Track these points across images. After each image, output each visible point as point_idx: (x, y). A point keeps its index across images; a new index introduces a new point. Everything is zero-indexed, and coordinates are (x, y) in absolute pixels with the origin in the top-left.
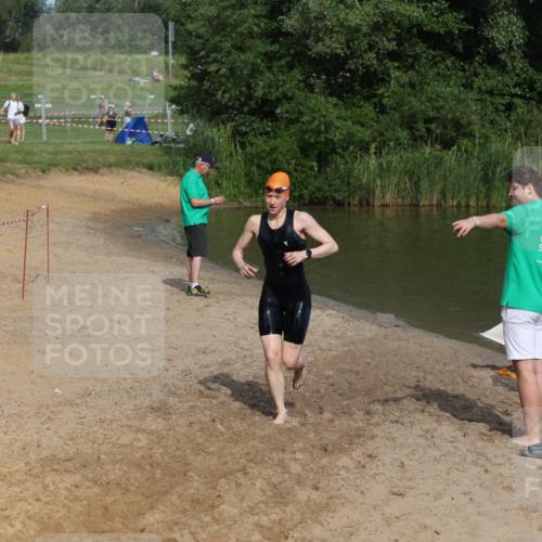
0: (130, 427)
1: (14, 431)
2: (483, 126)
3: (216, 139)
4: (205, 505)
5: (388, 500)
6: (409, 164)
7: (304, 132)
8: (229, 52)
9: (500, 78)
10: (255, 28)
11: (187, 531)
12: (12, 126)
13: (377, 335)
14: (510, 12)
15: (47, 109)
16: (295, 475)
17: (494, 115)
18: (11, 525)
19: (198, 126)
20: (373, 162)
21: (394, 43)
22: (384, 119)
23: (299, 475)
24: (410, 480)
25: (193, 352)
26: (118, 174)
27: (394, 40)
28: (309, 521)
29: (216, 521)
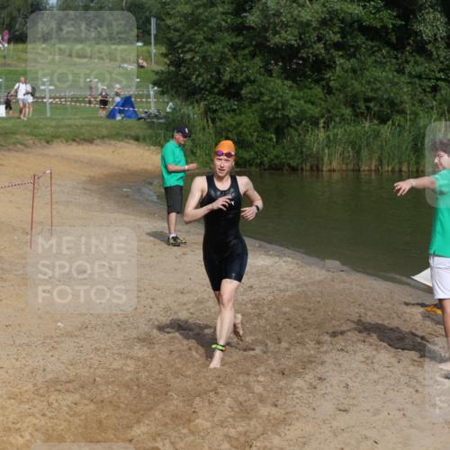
0: (121, 354)
1: (24, 358)
2: (414, 105)
3: (191, 115)
4: (183, 419)
5: (335, 416)
6: (352, 137)
7: (264, 110)
8: (202, 43)
9: (427, 65)
10: (223, 23)
11: (168, 441)
12: (21, 105)
13: (326, 278)
14: (435, 10)
15: (50, 90)
16: (258, 394)
17: (422, 96)
18: (22, 436)
19: (176, 105)
20: (322, 134)
21: (339, 35)
22: (331, 99)
23: (261, 395)
24: (354, 398)
25: (173, 292)
26: (110, 144)
27: (339, 32)
28: (270, 433)
29: (192, 432)
